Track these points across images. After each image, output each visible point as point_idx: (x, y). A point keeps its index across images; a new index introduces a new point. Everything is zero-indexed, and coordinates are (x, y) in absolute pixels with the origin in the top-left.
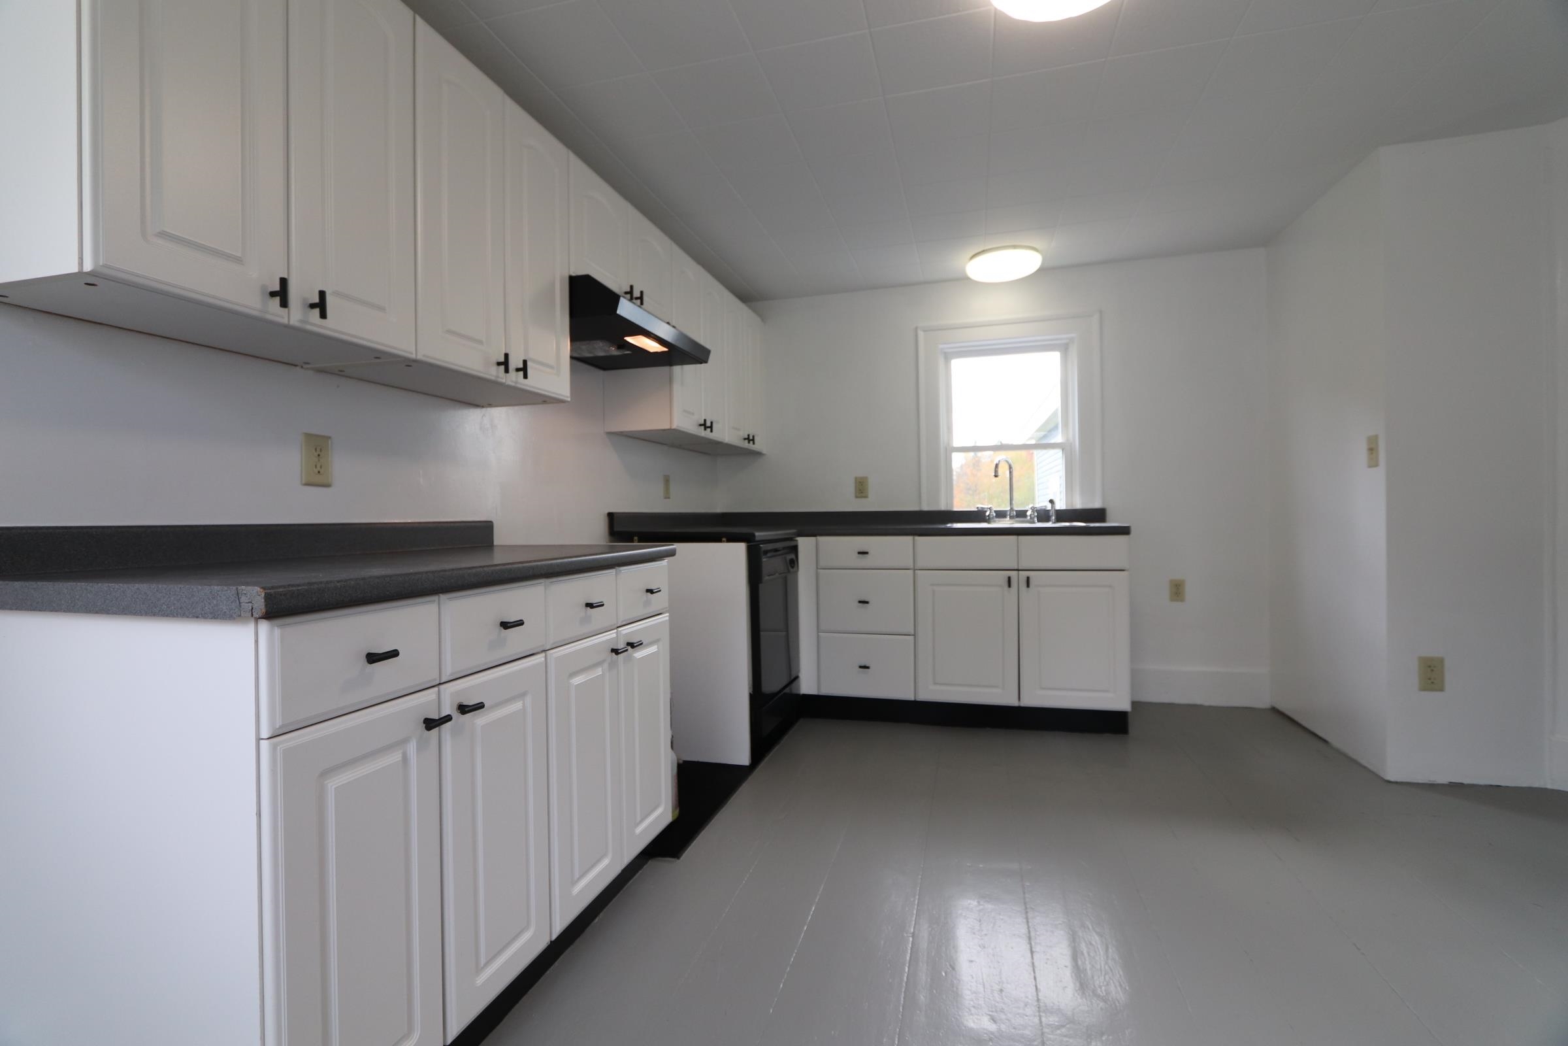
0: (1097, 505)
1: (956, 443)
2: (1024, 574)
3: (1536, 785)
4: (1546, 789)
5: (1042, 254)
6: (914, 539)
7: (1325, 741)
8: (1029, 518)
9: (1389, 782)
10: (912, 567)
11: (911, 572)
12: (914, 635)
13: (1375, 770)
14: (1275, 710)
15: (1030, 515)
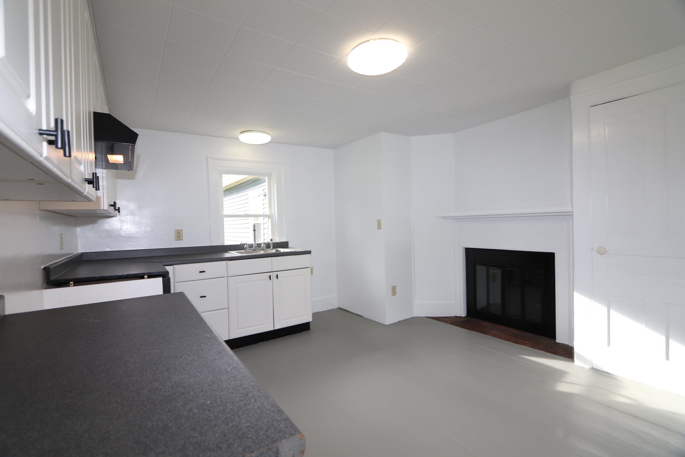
0: (284, 240)
1: (225, 213)
2: (275, 274)
3: (412, 317)
4: (414, 317)
5: (271, 136)
6: (227, 263)
7: (362, 316)
8: (262, 247)
9: (387, 325)
10: (226, 276)
11: (226, 278)
12: (228, 308)
13: (382, 323)
14: (340, 309)
15: (263, 246)
